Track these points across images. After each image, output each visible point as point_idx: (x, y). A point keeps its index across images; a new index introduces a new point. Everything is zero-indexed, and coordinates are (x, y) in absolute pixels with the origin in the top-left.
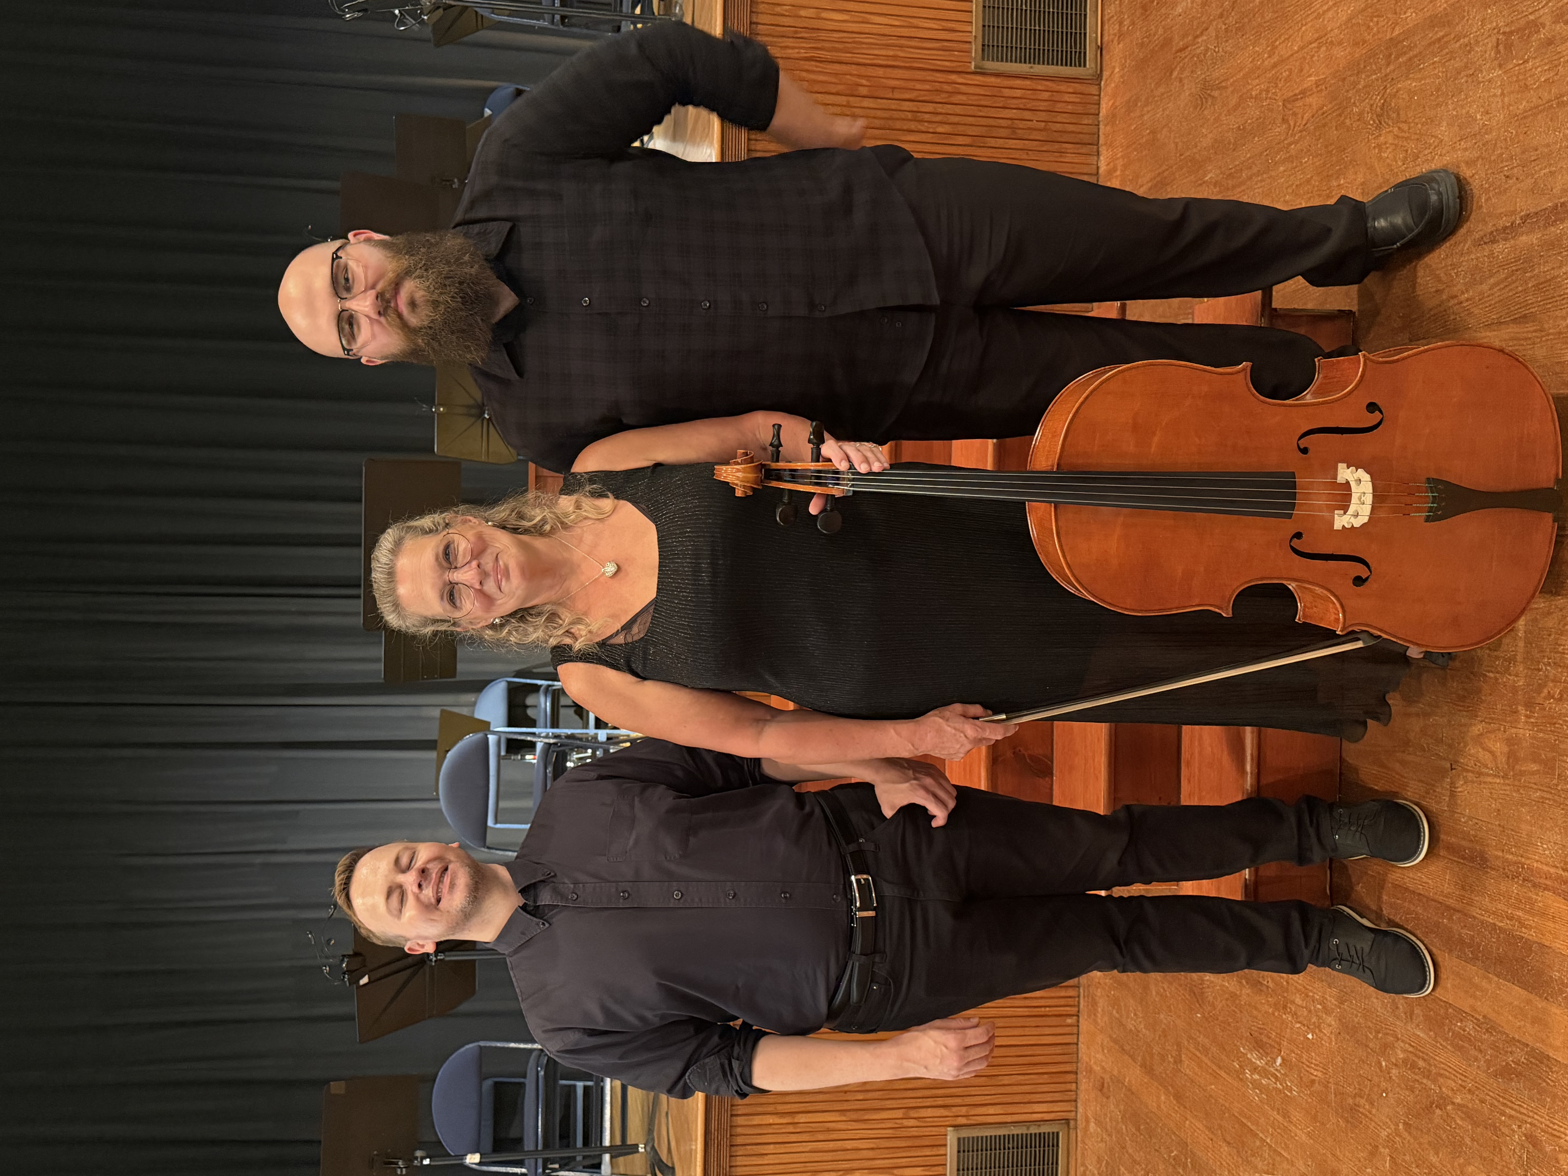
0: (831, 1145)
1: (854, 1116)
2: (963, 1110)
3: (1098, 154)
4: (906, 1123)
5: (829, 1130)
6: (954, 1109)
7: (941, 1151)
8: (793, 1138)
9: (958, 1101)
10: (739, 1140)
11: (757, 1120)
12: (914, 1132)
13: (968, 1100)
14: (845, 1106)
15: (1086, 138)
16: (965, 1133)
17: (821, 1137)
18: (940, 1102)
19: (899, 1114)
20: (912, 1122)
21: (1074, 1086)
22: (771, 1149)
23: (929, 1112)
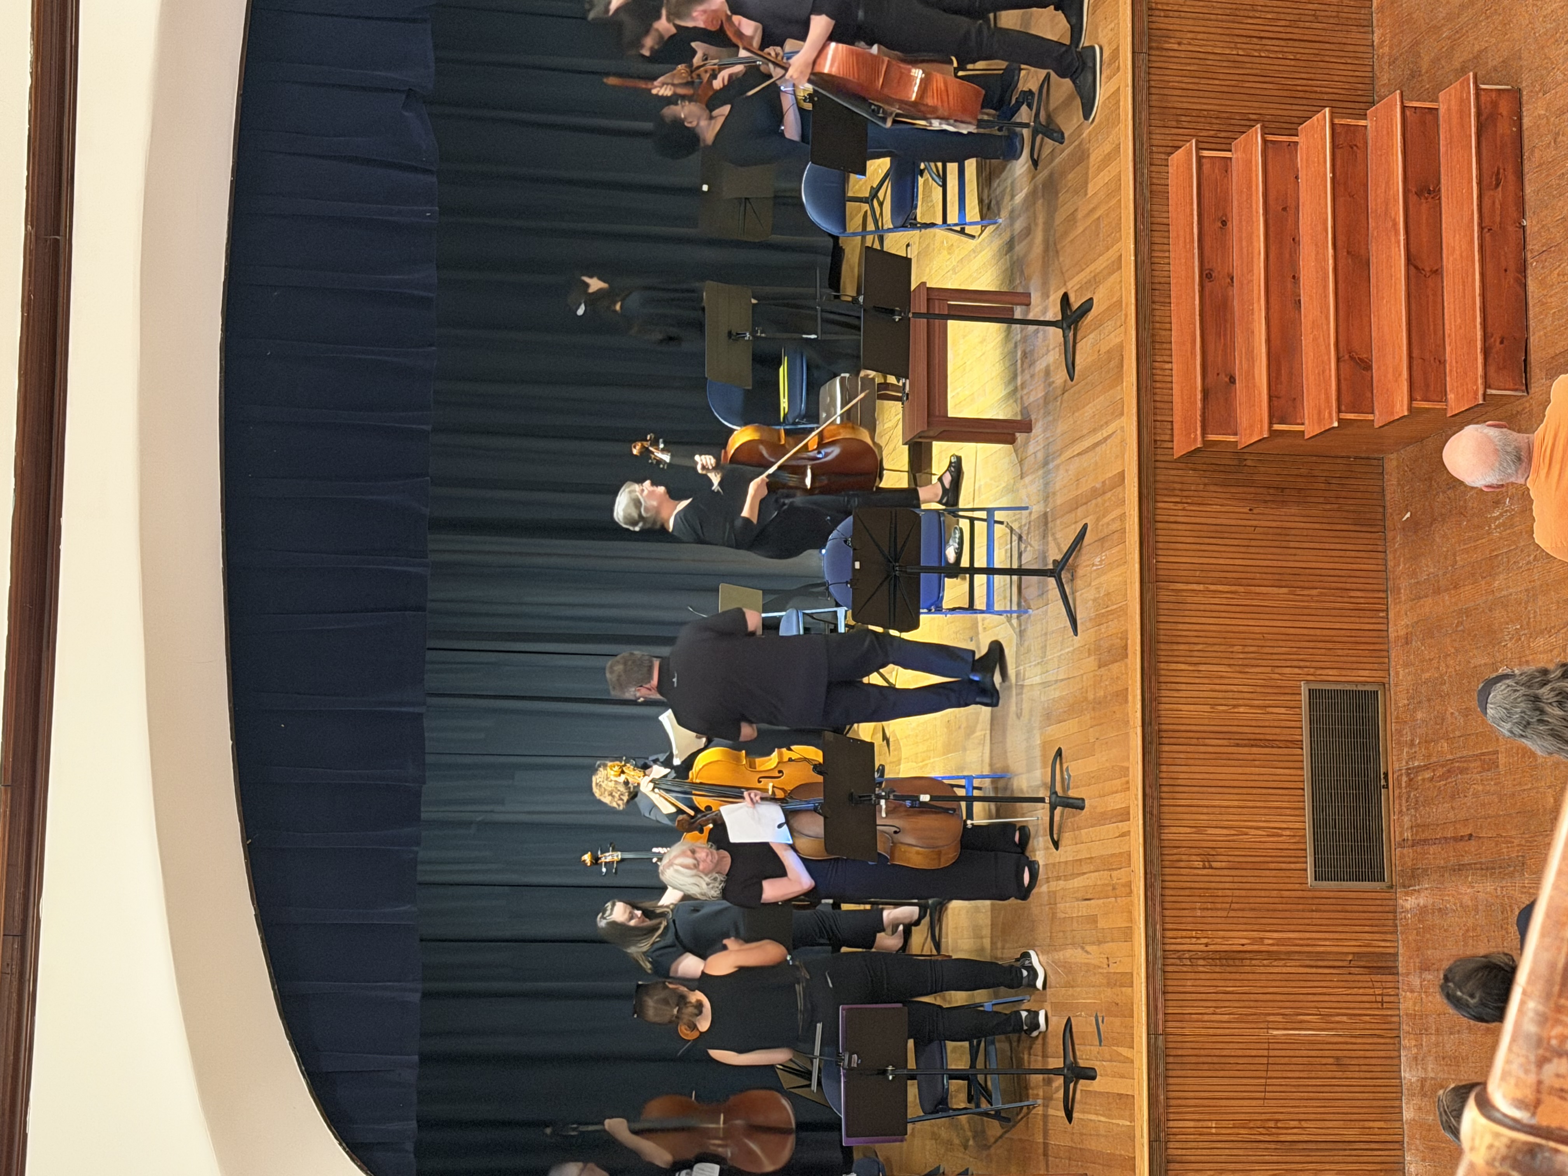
0: (1224, 688)
1: (1238, 668)
2: (1312, 670)
3: (1373, 33)
4: (1274, 676)
5: (1221, 677)
6: (1306, 669)
7: (1298, 698)
8: (1197, 680)
9: (1308, 664)
10: (1162, 679)
11: (1173, 666)
12: (1279, 683)
13: (1314, 664)
14: (1232, 662)
15: (1365, 23)
16: (1314, 686)
17: (1218, 681)
18: (1295, 663)
19: (1269, 669)
20: (1277, 676)
21: (1386, 660)
22: (1183, 687)
23: (1288, 670)
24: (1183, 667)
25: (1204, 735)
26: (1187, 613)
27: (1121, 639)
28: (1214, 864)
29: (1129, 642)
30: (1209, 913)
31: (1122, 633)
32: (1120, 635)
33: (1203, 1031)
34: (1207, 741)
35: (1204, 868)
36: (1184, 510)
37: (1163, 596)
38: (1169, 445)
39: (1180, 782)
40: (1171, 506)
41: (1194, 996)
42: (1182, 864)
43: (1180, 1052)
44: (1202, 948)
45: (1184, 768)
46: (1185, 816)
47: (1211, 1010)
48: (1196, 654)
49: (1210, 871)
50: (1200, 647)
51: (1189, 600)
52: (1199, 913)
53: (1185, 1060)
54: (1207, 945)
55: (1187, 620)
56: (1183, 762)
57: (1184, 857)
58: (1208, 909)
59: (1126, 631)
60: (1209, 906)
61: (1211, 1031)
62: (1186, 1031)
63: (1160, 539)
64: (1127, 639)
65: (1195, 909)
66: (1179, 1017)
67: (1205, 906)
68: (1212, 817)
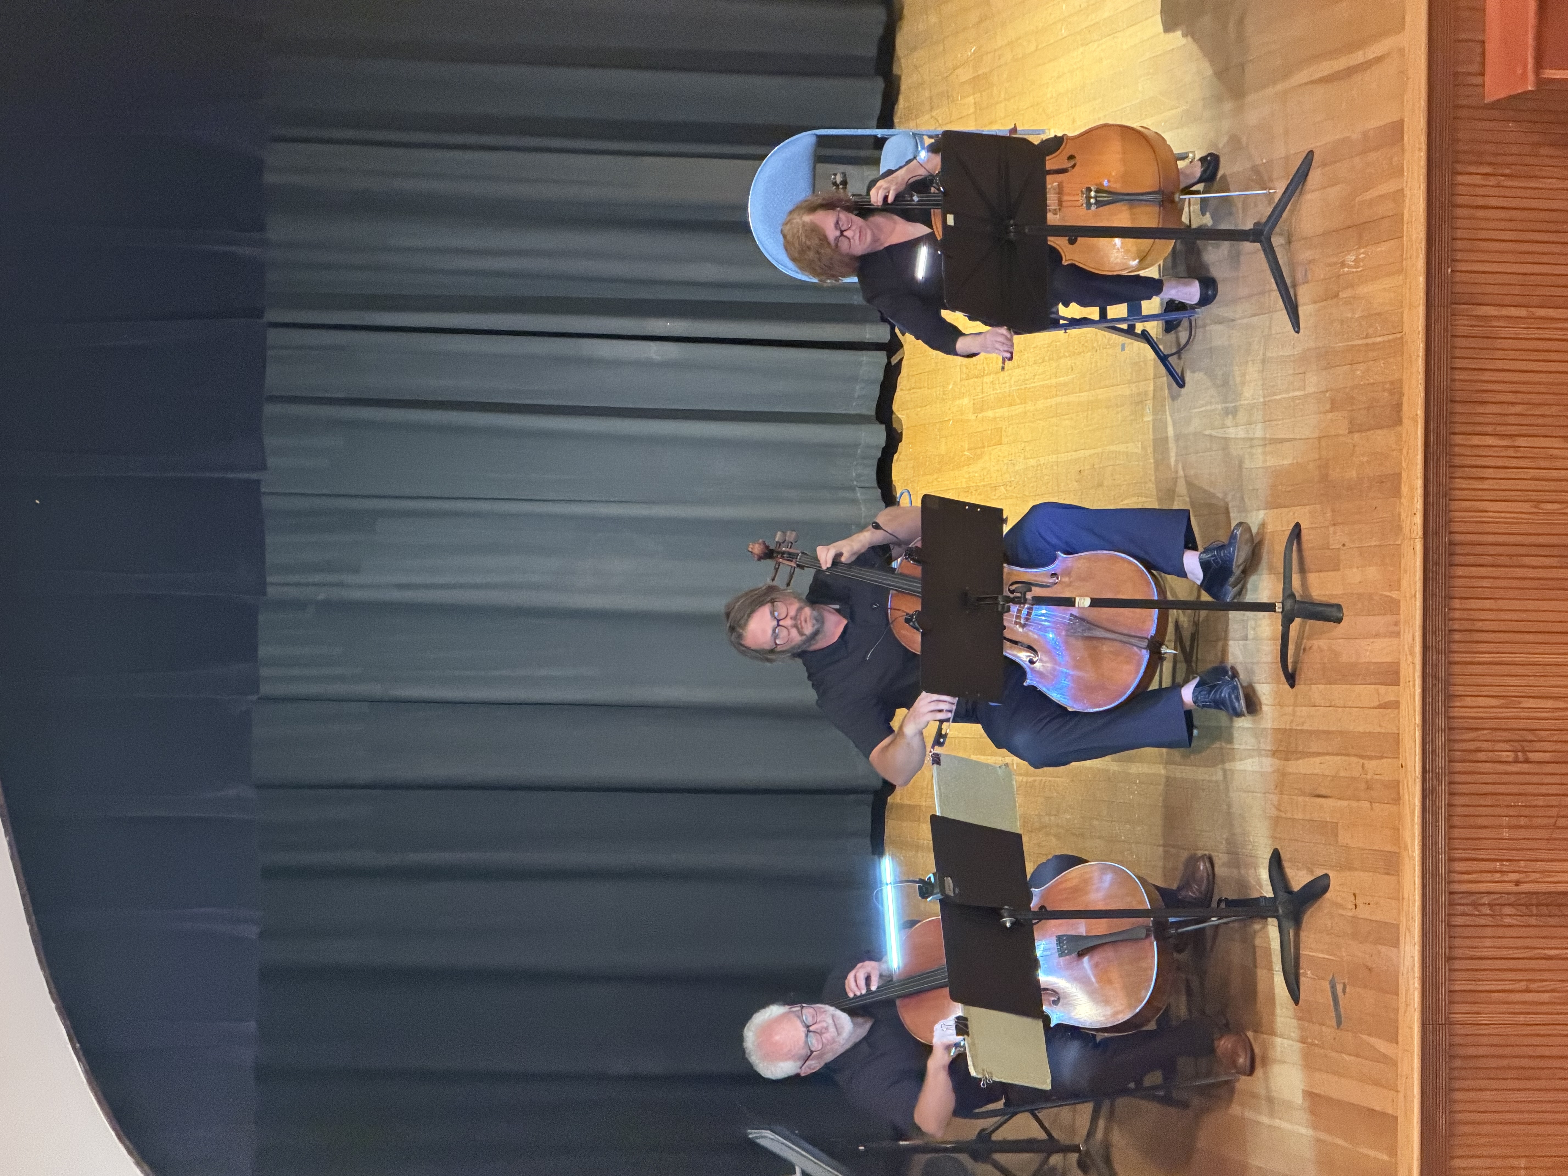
24: (1490, 441)
25: (1522, 550)
26: (1499, 354)
27: (1392, 393)
28: (1531, 756)
29: (1405, 399)
30: (1522, 833)
31: (1392, 383)
32: (1387, 386)
33: (1508, 1018)
34: (1527, 561)
35: (1516, 761)
36: (1497, 186)
37: (1462, 326)
38: (1478, 80)
39: (1479, 625)
40: (1478, 180)
41: (1498, 964)
42: (1482, 756)
43: (1471, 1051)
44: (1511, 888)
45: (1488, 604)
46: (1489, 680)
47: (1522, 985)
48: (1512, 419)
49: (1525, 767)
50: (1518, 409)
51: (1504, 333)
52: (1506, 835)
53: (1480, 1063)
54: (1517, 883)
55: (1500, 365)
56: (1488, 593)
57: (1485, 745)
58: (1520, 827)
59: (1401, 381)
60: (1523, 821)
61: (1521, 1018)
62: (1483, 1019)
63: (1459, 234)
64: (1401, 394)
65: (1501, 826)
66: (1469, 997)
67: (1514, 821)
68: (1532, 681)
